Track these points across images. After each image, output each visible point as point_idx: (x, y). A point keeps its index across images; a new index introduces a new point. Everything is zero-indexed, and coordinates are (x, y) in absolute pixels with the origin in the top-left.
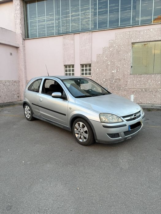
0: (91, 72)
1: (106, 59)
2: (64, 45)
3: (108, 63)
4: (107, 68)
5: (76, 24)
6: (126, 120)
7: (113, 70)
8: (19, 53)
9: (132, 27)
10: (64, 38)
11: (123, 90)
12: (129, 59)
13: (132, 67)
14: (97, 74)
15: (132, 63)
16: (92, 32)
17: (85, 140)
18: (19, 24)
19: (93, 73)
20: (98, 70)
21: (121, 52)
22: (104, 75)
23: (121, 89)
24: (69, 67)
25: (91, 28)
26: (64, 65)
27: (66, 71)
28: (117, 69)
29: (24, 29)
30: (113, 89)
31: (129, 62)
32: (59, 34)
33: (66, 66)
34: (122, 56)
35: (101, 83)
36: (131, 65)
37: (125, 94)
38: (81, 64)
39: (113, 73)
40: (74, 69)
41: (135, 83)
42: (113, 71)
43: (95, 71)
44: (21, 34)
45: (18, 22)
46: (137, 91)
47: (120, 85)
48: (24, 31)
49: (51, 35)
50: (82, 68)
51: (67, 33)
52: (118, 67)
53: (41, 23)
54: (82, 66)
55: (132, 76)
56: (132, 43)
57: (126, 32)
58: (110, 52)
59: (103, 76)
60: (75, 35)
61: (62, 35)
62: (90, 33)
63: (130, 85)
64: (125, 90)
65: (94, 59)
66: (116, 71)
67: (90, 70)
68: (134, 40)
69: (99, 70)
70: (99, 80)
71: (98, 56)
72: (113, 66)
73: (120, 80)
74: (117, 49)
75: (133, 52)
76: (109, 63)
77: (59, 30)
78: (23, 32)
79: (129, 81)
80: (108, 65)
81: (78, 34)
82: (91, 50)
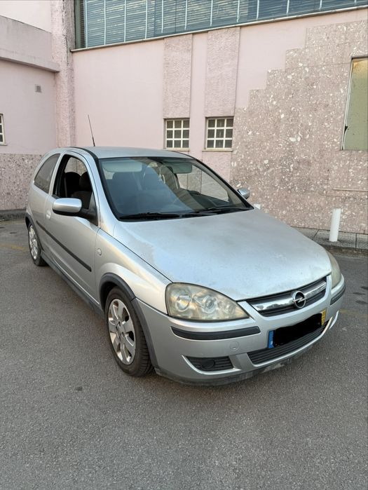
0: (233, 139)
1: (275, 103)
2: (167, 64)
3: (280, 114)
4: (276, 130)
5: (203, 7)
6: (260, 312)
7: (292, 136)
8: (59, 87)
9: (357, 9)
10: (167, 46)
11: (317, 193)
12: (341, 105)
13: (346, 128)
14: (246, 146)
15: (349, 118)
16: (241, 27)
17: (128, 359)
18: (60, 10)
19: (237, 143)
20: (250, 133)
21: (317, 85)
22: (268, 148)
23: (312, 189)
24: (176, 125)
25: (241, 18)
26: (165, 119)
27: (170, 134)
28: (304, 135)
29: (72, 24)
30: (289, 189)
31: (338, 114)
32: (157, 36)
33: (169, 122)
34: (320, 96)
35: (258, 169)
36: (346, 123)
37: (322, 204)
38: (207, 118)
39: (291, 144)
40: (188, 131)
41: (352, 175)
42: (292, 140)
43: (242, 137)
44: (63, 38)
45: (57, 6)
46: (355, 198)
47: (309, 179)
48: (72, 29)
49: (137, 40)
50: (209, 126)
51: (175, 33)
52: (307, 127)
53: (113, 8)
54: (211, 121)
55: (344, 154)
56: (352, 59)
57: (337, 25)
58: (286, 85)
59: (264, 151)
60: (196, 36)
61: (163, 39)
62: (235, 31)
63: (337, 180)
64: (321, 194)
65: (243, 104)
66: (299, 139)
67: (230, 133)
68: (359, 48)
69: (254, 134)
70: (251, 163)
71: (254, 96)
72: (292, 125)
73: (309, 163)
74: (307, 75)
75: (354, 86)
76: (282, 116)
77: (156, 26)
78: (68, 31)
79: (336, 168)
80: (279, 120)
81: (204, 36)
82: (235, 77)
